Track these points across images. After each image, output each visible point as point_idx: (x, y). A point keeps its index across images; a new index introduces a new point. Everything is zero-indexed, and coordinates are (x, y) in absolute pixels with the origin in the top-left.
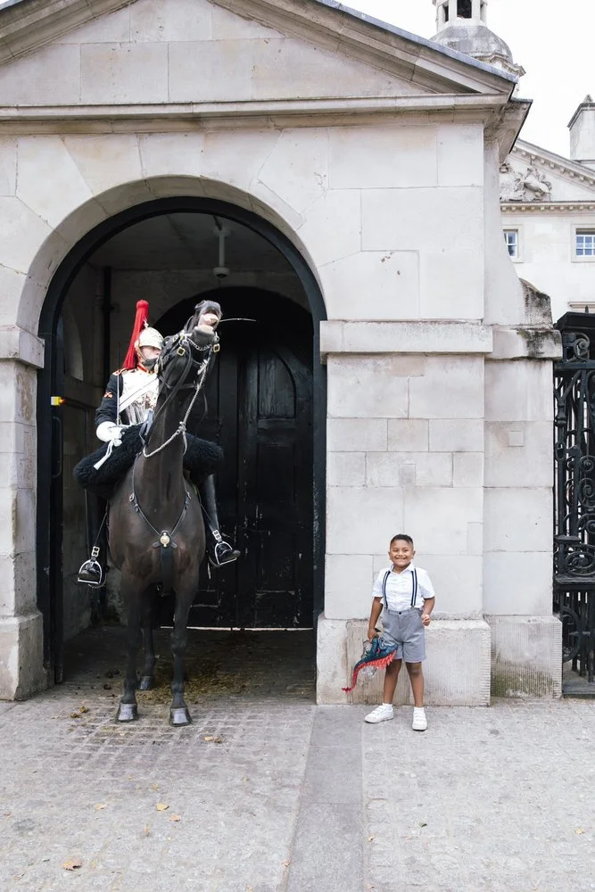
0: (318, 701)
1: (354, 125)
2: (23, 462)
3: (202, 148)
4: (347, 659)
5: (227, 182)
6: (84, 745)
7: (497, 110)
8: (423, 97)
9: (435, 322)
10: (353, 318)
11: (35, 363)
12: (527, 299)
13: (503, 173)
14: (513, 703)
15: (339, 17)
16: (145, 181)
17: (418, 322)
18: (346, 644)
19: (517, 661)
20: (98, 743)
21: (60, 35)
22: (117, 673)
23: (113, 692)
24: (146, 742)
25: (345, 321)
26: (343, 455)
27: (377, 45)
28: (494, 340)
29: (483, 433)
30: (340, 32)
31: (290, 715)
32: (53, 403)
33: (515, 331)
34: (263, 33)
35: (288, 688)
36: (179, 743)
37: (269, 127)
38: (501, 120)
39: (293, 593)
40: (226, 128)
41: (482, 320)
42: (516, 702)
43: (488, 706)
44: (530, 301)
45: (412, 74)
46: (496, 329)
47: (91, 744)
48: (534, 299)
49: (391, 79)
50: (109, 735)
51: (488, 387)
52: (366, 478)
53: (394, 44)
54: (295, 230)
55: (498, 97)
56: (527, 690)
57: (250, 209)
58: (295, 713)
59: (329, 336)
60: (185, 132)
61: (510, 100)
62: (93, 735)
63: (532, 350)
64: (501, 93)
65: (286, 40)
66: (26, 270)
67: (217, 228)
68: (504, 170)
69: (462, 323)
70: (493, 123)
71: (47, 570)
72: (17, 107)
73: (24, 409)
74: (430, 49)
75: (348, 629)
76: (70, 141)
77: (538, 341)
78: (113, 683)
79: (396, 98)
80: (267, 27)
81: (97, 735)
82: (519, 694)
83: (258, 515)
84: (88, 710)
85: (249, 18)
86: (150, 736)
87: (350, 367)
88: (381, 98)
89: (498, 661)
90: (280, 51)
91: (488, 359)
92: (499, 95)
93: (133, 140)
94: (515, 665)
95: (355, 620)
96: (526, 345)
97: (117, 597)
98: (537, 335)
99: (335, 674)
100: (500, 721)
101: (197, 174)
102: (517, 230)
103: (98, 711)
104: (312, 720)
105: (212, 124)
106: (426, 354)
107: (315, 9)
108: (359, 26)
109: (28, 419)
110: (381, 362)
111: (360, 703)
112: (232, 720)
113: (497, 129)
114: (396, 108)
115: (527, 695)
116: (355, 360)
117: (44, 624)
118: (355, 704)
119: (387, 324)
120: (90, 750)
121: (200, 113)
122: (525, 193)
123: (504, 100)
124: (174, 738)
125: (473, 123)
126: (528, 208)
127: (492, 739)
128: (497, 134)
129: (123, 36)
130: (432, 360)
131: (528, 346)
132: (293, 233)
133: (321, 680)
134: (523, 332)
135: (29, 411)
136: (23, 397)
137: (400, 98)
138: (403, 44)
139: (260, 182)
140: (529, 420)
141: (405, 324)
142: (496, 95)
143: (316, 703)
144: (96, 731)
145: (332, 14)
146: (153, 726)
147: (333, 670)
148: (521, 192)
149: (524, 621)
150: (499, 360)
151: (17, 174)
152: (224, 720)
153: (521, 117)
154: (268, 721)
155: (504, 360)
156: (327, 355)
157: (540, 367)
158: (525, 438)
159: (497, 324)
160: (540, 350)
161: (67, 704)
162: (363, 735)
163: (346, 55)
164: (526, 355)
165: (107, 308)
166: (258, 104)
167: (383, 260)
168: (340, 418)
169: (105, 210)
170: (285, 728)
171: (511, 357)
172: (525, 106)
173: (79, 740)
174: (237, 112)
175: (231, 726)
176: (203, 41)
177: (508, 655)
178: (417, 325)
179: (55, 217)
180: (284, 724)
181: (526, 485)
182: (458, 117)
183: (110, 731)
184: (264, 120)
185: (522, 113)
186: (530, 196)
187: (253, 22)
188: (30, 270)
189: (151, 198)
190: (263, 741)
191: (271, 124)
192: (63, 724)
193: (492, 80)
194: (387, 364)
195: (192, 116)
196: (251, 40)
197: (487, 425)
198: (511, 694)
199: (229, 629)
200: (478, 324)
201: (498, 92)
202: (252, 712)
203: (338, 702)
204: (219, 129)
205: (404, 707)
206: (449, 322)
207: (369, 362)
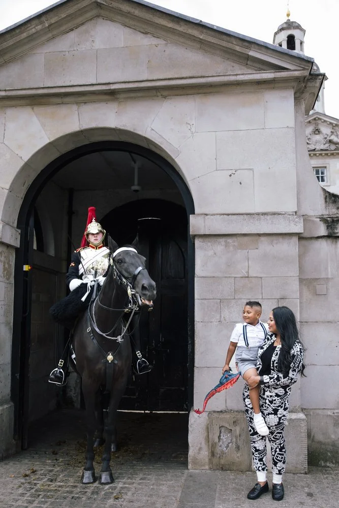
0: (189, 467)
1: (211, 93)
2: (3, 307)
3: (116, 110)
4: (209, 438)
5: (132, 130)
6: (25, 498)
7: (302, 79)
8: (254, 73)
9: (265, 214)
10: (211, 213)
11: (12, 244)
12: (326, 198)
13: (317, 134)
14: (324, 471)
15: (200, 29)
16: (82, 131)
17: (254, 214)
18: (208, 428)
19: (327, 441)
20: (35, 497)
21: (32, 49)
22: (65, 442)
23: (58, 456)
24: (68, 497)
25: (206, 215)
26: (205, 302)
27: (224, 44)
28: (304, 225)
29: (298, 286)
30: (201, 37)
31: (169, 477)
32: (24, 270)
33: (319, 219)
34: (155, 41)
35: (173, 455)
36: (89, 498)
37: (158, 97)
38: (305, 86)
39: (183, 389)
40: (131, 98)
41: (296, 212)
42: (326, 471)
43: (306, 473)
44: (328, 199)
45: (246, 60)
46: (306, 219)
47: (30, 498)
48: (330, 198)
49: (234, 65)
50: (44, 491)
51: (301, 256)
52: (221, 317)
53: (234, 43)
54: (174, 158)
55: (302, 71)
56: (334, 461)
57: (147, 147)
58: (172, 476)
59: (196, 224)
60: (106, 101)
61: (310, 74)
62: (33, 491)
63: (330, 231)
64: (304, 69)
65: (169, 45)
66: (8, 186)
67: (133, 162)
68: (317, 133)
69: (283, 214)
70: (300, 89)
71: (18, 375)
72: (5, 90)
73: (5, 273)
74: (258, 45)
75: (209, 418)
76: (37, 109)
77: (334, 225)
78: (60, 449)
79: (237, 75)
80: (157, 37)
81: (36, 491)
82: (328, 465)
83: (162, 339)
84: (35, 471)
85: (146, 33)
86: (71, 492)
87: (209, 244)
88: (227, 75)
89: (313, 440)
90: (165, 51)
91: (300, 237)
92: (303, 70)
93: (75, 107)
94: (324, 444)
95: (214, 412)
96: (326, 228)
97: (73, 391)
98: (333, 221)
99: (200, 449)
100: (314, 485)
101: (112, 126)
102: (326, 167)
103: (42, 472)
104: (183, 481)
105: (122, 96)
106: (259, 235)
107: (186, 24)
108: (213, 33)
109: (8, 279)
110: (230, 240)
111: (218, 469)
112: (129, 480)
113: (303, 92)
114: (237, 81)
115: (334, 466)
116: (213, 239)
117: (14, 411)
118: (214, 470)
119: (233, 216)
120: (27, 503)
121: (115, 89)
122: (330, 146)
123: (306, 73)
124: (87, 494)
125: (287, 88)
126: (332, 154)
127: (308, 501)
128: (303, 95)
129: (70, 47)
130: (263, 239)
131: (328, 228)
132: (173, 160)
133: (191, 452)
134: (323, 220)
135: (9, 274)
136: (4, 266)
137: (239, 74)
138: (240, 43)
139: (153, 130)
140: (329, 277)
141: (245, 216)
142: (301, 70)
143: (188, 469)
144: (36, 488)
145: (196, 27)
146: (76, 484)
147: (199, 446)
148: (327, 145)
149: (329, 413)
150: (309, 238)
151: (5, 130)
152: (124, 480)
153: (318, 84)
154: (154, 482)
155: (311, 238)
156: (195, 236)
157: (336, 242)
158: (327, 289)
159: (306, 215)
160: (336, 231)
161: (23, 466)
162: (217, 495)
163: (206, 51)
164: (326, 234)
165: (71, 213)
166: (150, 82)
167: (230, 176)
168: (203, 277)
169: (58, 150)
170: (164, 488)
171: (316, 236)
172: (320, 77)
173: (22, 495)
174: (137, 87)
175: (127, 486)
176: (118, 48)
177: (320, 437)
178: (254, 216)
179: (26, 155)
180: (164, 484)
181: (329, 320)
182: (277, 85)
183: (46, 487)
184: (154, 92)
185: (318, 82)
186: (333, 147)
187: (149, 35)
188: (11, 186)
189: (87, 142)
190: (147, 498)
191: (159, 94)
192: (16, 481)
193: (298, 61)
194: (234, 242)
195: (110, 91)
196: (147, 45)
197: (301, 281)
198: (323, 464)
199: (143, 412)
200: (293, 215)
201: (301, 69)
202: (144, 475)
203: (203, 468)
204: (127, 99)
205: (247, 473)
206: (274, 214)
207: (222, 240)
